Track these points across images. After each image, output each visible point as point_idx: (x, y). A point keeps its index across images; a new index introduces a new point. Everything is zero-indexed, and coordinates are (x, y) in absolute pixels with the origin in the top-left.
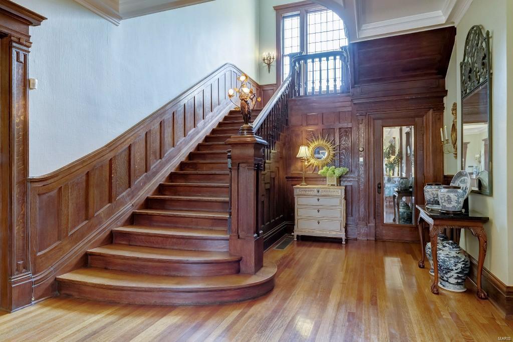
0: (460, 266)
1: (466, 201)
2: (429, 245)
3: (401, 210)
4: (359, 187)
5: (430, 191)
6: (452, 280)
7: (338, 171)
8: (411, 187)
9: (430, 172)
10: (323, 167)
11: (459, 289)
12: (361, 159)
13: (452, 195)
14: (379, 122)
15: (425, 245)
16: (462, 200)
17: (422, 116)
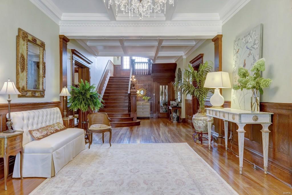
0: (176, 117)
1: (178, 104)
2: (171, 114)
3: (164, 110)
4: (153, 102)
5: (171, 102)
6: (175, 120)
7: (148, 98)
8: (167, 103)
9: (171, 98)
10: (143, 97)
11: (176, 122)
12: (154, 94)
13: (175, 103)
14: (159, 84)
15: (170, 114)
16: (177, 104)
17: (170, 83)
